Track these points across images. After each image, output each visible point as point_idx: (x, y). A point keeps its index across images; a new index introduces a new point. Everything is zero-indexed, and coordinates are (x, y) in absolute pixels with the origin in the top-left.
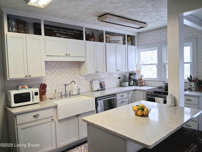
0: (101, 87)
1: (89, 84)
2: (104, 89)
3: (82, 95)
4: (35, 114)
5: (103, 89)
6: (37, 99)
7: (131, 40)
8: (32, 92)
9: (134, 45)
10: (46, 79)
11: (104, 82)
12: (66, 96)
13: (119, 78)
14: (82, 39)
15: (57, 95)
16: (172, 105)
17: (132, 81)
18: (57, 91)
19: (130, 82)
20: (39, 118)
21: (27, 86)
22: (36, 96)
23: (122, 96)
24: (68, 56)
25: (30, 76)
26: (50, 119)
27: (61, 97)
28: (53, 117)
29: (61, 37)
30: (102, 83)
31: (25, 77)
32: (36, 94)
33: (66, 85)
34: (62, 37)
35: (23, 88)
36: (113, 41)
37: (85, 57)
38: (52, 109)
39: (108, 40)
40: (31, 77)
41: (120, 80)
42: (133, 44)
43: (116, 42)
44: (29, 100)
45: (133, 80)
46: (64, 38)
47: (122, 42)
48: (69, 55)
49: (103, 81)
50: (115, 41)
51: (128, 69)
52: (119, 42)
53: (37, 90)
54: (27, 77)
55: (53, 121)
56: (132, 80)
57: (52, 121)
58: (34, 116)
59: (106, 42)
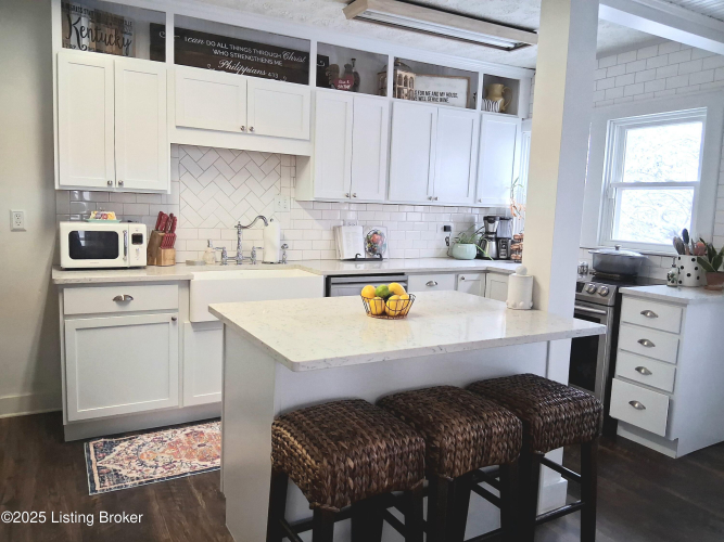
0: (370, 251)
1: (327, 235)
2: (381, 259)
3: (295, 267)
4: (121, 292)
5: (378, 257)
6: (138, 255)
7: (503, 95)
8: (125, 233)
9: (515, 113)
10: (183, 203)
11: (381, 235)
12: (238, 261)
13: (446, 229)
14: (305, 81)
15: (211, 255)
16: (521, 303)
17: (494, 243)
18: (215, 244)
19: (482, 244)
20: (132, 306)
21: (113, 214)
22: (137, 246)
23: (430, 284)
24: (249, 132)
25: (120, 184)
26: (167, 317)
27: (223, 263)
28: (176, 310)
29: (235, 72)
30: (377, 237)
31: (106, 185)
32: (137, 239)
33: (240, 227)
34: (240, 73)
35: (104, 217)
36: (427, 93)
37: (309, 141)
38: (175, 288)
39: (405, 91)
40: (125, 186)
41: (447, 234)
42: (507, 109)
43: (441, 98)
44: (114, 255)
45: (497, 240)
46: (246, 74)
47: (462, 98)
48: (251, 129)
49: (381, 230)
50: (436, 94)
51: (478, 198)
52: (450, 99)
53: (142, 229)
54: (114, 186)
55: (174, 324)
56: (491, 239)
57: (171, 321)
58: (117, 299)
59: (398, 94)
